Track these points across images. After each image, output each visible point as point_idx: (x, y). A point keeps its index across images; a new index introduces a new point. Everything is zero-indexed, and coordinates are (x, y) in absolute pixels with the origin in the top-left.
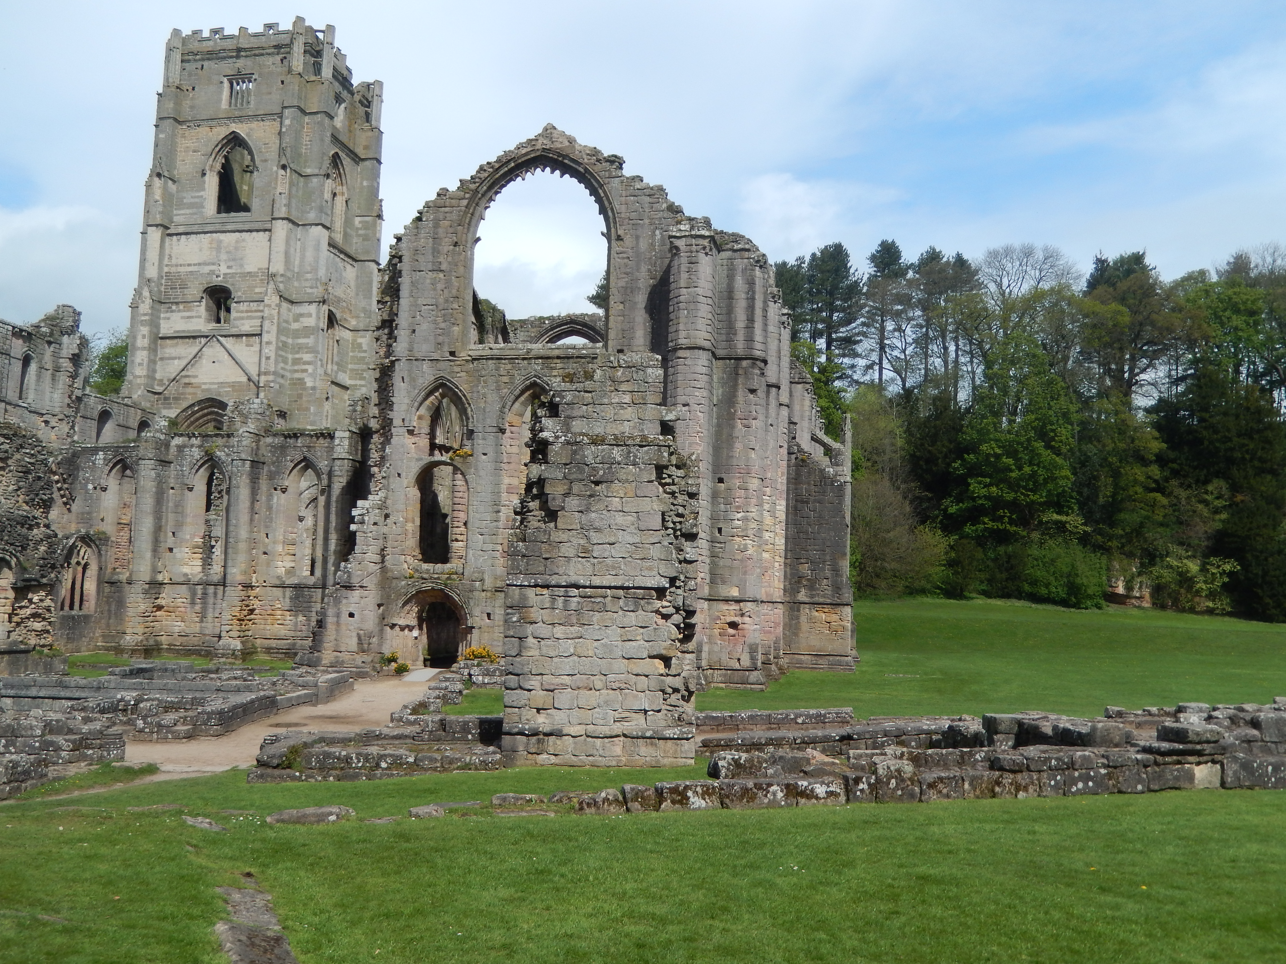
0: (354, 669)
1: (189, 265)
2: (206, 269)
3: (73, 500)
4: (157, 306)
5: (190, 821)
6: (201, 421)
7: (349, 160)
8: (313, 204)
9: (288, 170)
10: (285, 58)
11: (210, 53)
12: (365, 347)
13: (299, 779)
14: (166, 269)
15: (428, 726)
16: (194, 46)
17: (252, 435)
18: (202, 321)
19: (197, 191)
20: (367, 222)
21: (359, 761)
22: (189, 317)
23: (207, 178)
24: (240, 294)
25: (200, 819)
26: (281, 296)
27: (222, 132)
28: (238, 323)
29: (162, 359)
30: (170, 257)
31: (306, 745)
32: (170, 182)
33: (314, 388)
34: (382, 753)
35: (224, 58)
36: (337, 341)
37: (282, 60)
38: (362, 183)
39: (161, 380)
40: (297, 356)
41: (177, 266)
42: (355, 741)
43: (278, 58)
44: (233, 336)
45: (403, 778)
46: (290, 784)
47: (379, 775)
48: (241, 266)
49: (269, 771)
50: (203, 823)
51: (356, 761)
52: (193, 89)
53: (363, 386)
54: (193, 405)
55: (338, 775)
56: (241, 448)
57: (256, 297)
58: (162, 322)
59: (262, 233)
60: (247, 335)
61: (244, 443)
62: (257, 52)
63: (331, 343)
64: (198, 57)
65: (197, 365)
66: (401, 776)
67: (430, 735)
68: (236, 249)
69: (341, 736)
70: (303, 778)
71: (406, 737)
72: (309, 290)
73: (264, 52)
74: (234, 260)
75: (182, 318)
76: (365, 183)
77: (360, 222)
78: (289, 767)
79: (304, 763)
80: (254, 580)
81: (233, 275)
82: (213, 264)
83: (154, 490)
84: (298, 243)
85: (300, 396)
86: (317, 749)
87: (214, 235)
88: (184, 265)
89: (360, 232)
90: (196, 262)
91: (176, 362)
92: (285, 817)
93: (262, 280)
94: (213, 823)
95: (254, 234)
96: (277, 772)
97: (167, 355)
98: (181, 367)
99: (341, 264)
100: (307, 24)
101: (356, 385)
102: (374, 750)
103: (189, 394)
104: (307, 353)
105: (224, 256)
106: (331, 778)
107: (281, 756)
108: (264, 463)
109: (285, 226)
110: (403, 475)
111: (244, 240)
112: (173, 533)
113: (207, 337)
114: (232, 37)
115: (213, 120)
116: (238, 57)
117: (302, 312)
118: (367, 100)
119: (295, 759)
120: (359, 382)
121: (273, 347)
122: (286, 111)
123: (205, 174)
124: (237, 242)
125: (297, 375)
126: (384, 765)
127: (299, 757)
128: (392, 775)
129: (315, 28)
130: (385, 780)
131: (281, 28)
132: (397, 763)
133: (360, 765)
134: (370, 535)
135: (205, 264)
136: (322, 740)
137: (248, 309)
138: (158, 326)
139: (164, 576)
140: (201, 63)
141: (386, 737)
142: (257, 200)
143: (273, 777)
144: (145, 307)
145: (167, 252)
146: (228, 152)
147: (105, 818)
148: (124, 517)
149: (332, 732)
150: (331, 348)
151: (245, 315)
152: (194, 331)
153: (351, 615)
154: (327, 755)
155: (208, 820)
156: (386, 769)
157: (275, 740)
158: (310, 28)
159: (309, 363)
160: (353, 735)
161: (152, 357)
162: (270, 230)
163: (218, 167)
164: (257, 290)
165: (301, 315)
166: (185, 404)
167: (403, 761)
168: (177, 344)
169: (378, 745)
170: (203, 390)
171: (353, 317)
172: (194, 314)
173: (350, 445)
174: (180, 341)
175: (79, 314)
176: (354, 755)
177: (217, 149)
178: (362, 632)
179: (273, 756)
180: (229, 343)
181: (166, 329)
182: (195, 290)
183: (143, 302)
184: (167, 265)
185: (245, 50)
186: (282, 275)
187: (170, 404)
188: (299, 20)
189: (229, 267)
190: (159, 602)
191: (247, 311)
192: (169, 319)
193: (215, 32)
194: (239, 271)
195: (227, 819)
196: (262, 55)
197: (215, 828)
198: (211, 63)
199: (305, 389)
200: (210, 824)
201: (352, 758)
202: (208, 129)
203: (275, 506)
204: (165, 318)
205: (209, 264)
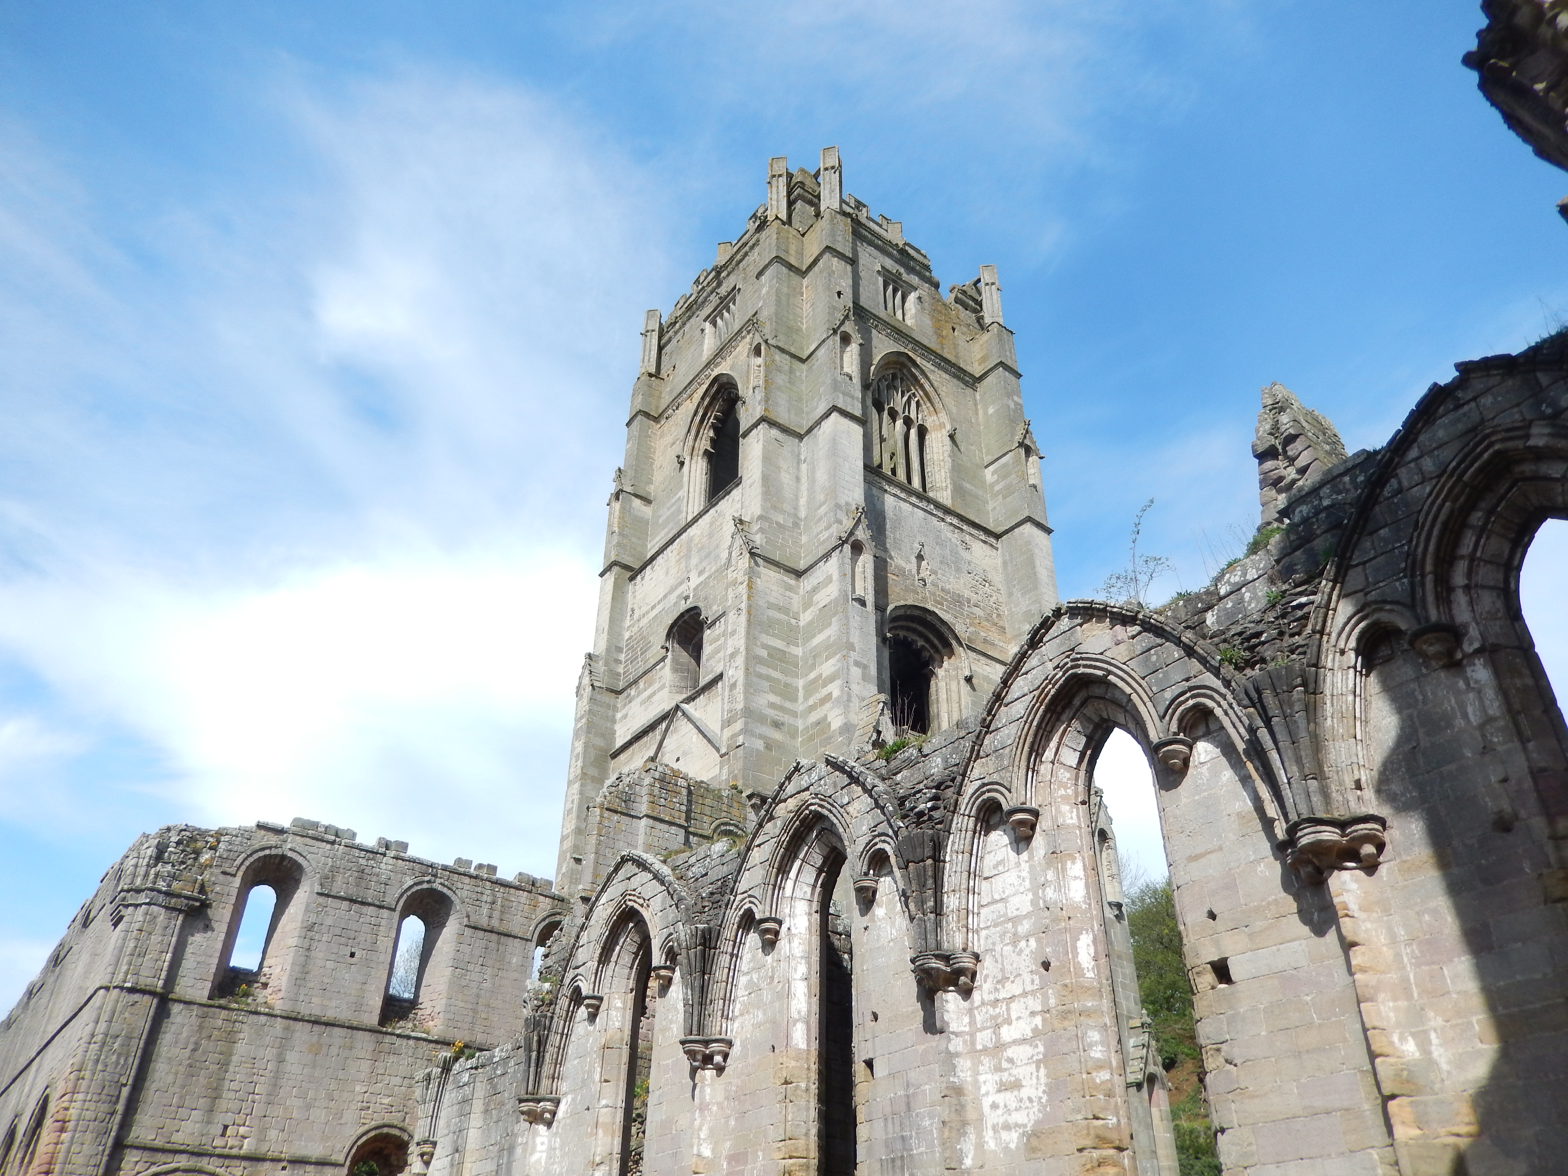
1: (653, 607)
2: (673, 598)
4: (608, 699)
7: (944, 375)
11: (688, 308)
14: (626, 636)
16: (674, 316)
18: (666, 689)
19: (675, 495)
20: (1005, 465)
22: (650, 697)
23: (687, 468)
24: (714, 607)
26: (752, 554)
27: (703, 385)
28: (712, 662)
30: (633, 610)
32: (637, 502)
35: (705, 301)
36: (969, 680)
41: (638, 619)
44: (703, 690)
48: (718, 559)
52: (673, 368)
58: (617, 725)
62: (738, 257)
63: (953, 687)
64: (678, 325)
68: (711, 536)
74: (707, 556)
75: (642, 703)
77: (994, 473)
81: (706, 581)
82: (681, 583)
84: (803, 466)
87: (684, 536)
88: (648, 612)
90: (661, 596)
99: (954, 537)
105: (694, 561)
111: (720, 515)
113: (668, 716)
116: (719, 284)
117: (816, 583)
118: (974, 300)
123: (682, 464)
124: (712, 525)
125: (814, 717)
135: (672, 591)
138: (610, 738)
145: (629, 606)
152: (656, 715)
163: (704, 445)
165: (815, 590)
168: (633, 756)
171: (1008, 641)
174: (636, 746)
177: (698, 418)
180: (697, 707)
181: (621, 736)
182: (659, 642)
184: (628, 628)
185: (725, 266)
186: (760, 519)
189: (700, 574)
192: (626, 715)
193: (698, 279)
194: (714, 569)
198: (693, 320)
202: (688, 402)
204: (619, 718)
205: (676, 588)
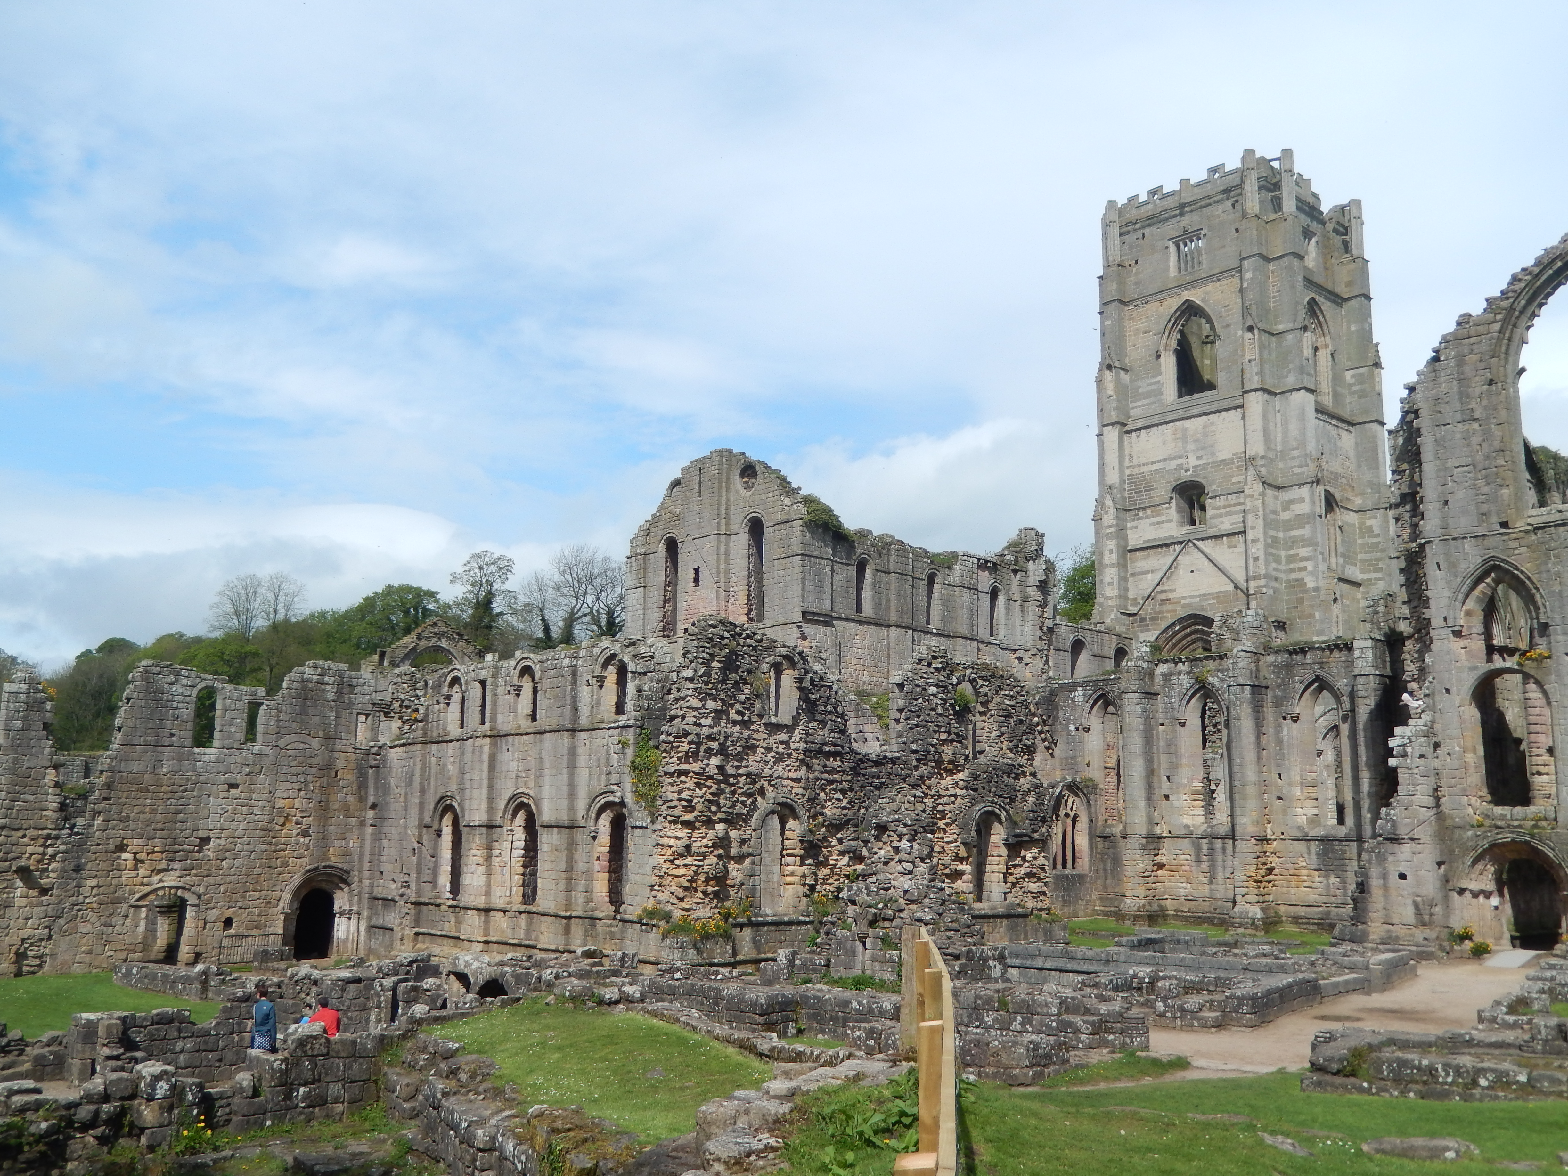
0: (1414, 948)
1: (1153, 463)
2: (1173, 464)
3: (1056, 744)
4: (1122, 515)
5: (1269, 1139)
6: (1184, 642)
7: (1329, 303)
8: (1291, 366)
9: (1256, 331)
10: (1237, 201)
11: (1149, 218)
12: (1376, 530)
13: (1368, 1091)
14: (1128, 472)
15: (1540, 1033)
16: (1133, 214)
17: (1249, 655)
18: (1173, 525)
19: (1154, 377)
20: (1361, 374)
21: (1448, 1075)
22: (1158, 523)
23: (1162, 360)
24: (1214, 487)
25: (1280, 1138)
26: (1264, 483)
27: (1173, 304)
28: (1215, 521)
29: (1133, 575)
30: (1131, 457)
31: (1371, 1047)
32: (1122, 372)
33: (1317, 589)
34: (1480, 1065)
35: (1167, 219)
36: (1340, 527)
37: (1233, 205)
38: (1349, 328)
39: (1135, 599)
40: (1292, 552)
41: (1139, 466)
42: (1437, 1047)
43: (1229, 204)
44: (1211, 538)
45: (1513, 1103)
46: (1356, 1097)
47: (1478, 1096)
48: (1213, 454)
49: (1328, 1078)
50: (1286, 1144)
51: (1443, 1074)
52: (1136, 262)
53: (1380, 579)
54: (1173, 624)
55: (1420, 1092)
56: (1238, 671)
57: (1234, 488)
58: (1129, 532)
59: (1233, 412)
60: (1228, 535)
61: (1241, 665)
62: (1203, 203)
63: (1332, 531)
64: (1137, 226)
65: (1173, 577)
66: (1511, 1100)
67: (1544, 1046)
68: (1205, 435)
69: (1417, 1038)
70: (1374, 1091)
71: (1509, 1046)
72: (1298, 470)
73: (1211, 201)
74: (1203, 448)
76: (1353, 328)
77: (1352, 376)
78: (1353, 1074)
79: (1372, 1071)
80: (1269, 831)
81: (1204, 467)
82: (1180, 457)
83: (1141, 727)
84: (1278, 415)
85: (1301, 601)
86: (1387, 1053)
87: (1178, 423)
88: (1147, 464)
89: (1354, 388)
90: (1160, 458)
91: (1149, 576)
92: (1388, 1147)
93: (1238, 467)
94: (1297, 1145)
95: (1224, 414)
96: (1338, 1080)
97: (1139, 570)
98: (1156, 582)
99: (1334, 432)
100: (1258, 155)
101: (1371, 579)
102: (1466, 1060)
103: (1168, 611)
104: (1303, 546)
105: (1191, 446)
106: (1412, 1095)
107: (1341, 1060)
108: (1267, 688)
109: (1260, 398)
110: (1453, 690)
111: (1212, 424)
112: (1168, 777)
113: (1181, 543)
114: (1172, 194)
115: (1163, 292)
116: (1182, 214)
117: (1292, 498)
118: (1343, 226)
119: (1359, 1065)
120: (1374, 575)
121: (1261, 545)
122: (1246, 263)
123: (1158, 356)
124: (1205, 427)
125: (1294, 576)
126: (1483, 1082)
127: (1365, 1062)
128: (1497, 1098)
129: (1268, 157)
130: (1487, 1104)
131: (1228, 169)
132: (1502, 1081)
133: (1450, 1079)
134: (1416, 771)
135: (1171, 458)
136: (1391, 1042)
137: (1226, 503)
138: (1125, 538)
139: (1162, 828)
140: (1141, 231)
141: (1480, 1044)
142: (1223, 373)
143: (1335, 1087)
144: (1109, 518)
145: (1127, 452)
146: (1183, 325)
147: (1168, 1125)
148: (1108, 760)
149: (1403, 1033)
150: (1332, 536)
151: (1223, 511)
152: (1166, 538)
153: (1403, 876)
154: (1403, 1063)
155: (1289, 1141)
156: (1487, 1088)
157: (1330, 1038)
158: (1263, 158)
159: (1307, 559)
160: (1433, 1039)
161: (1122, 574)
162: (1242, 407)
163: (1174, 344)
164: (1234, 480)
165: (1291, 502)
166: (1164, 625)
167: (1511, 1079)
168: (1148, 556)
169: (1469, 1054)
170: (1183, 606)
171: (1356, 496)
172: (1164, 518)
173: (1375, 657)
174: (1151, 551)
175: (1042, 535)
176: (1440, 1067)
177: (1171, 324)
178: (1419, 899)
179: (1331, 1059)
180: (1207, 546)
181: (1134, 540)
182: (1162, 490)
183: (1107, 513)
184: (1128, 467)
185: (1189, 204)
186: (1262, 457)
187: (1148, 625)
188: (1249, 153)
189: (1198, 458)
190: (1159, 859)
191: (1225, 507)
192: (1136, 527)
193: (1153, 192)
194: (1210, 460)
195: (1310, 1141)
196: (1210, 205)
197: (1301, 1153)
198: (1153, 229)
199: (1306, 591)
200: (1293, 1145)
201: (1437, 1070)
202: (1158, 304)
203: (1285, 739)
204: (1132, 528)
205: (1175, 458)
